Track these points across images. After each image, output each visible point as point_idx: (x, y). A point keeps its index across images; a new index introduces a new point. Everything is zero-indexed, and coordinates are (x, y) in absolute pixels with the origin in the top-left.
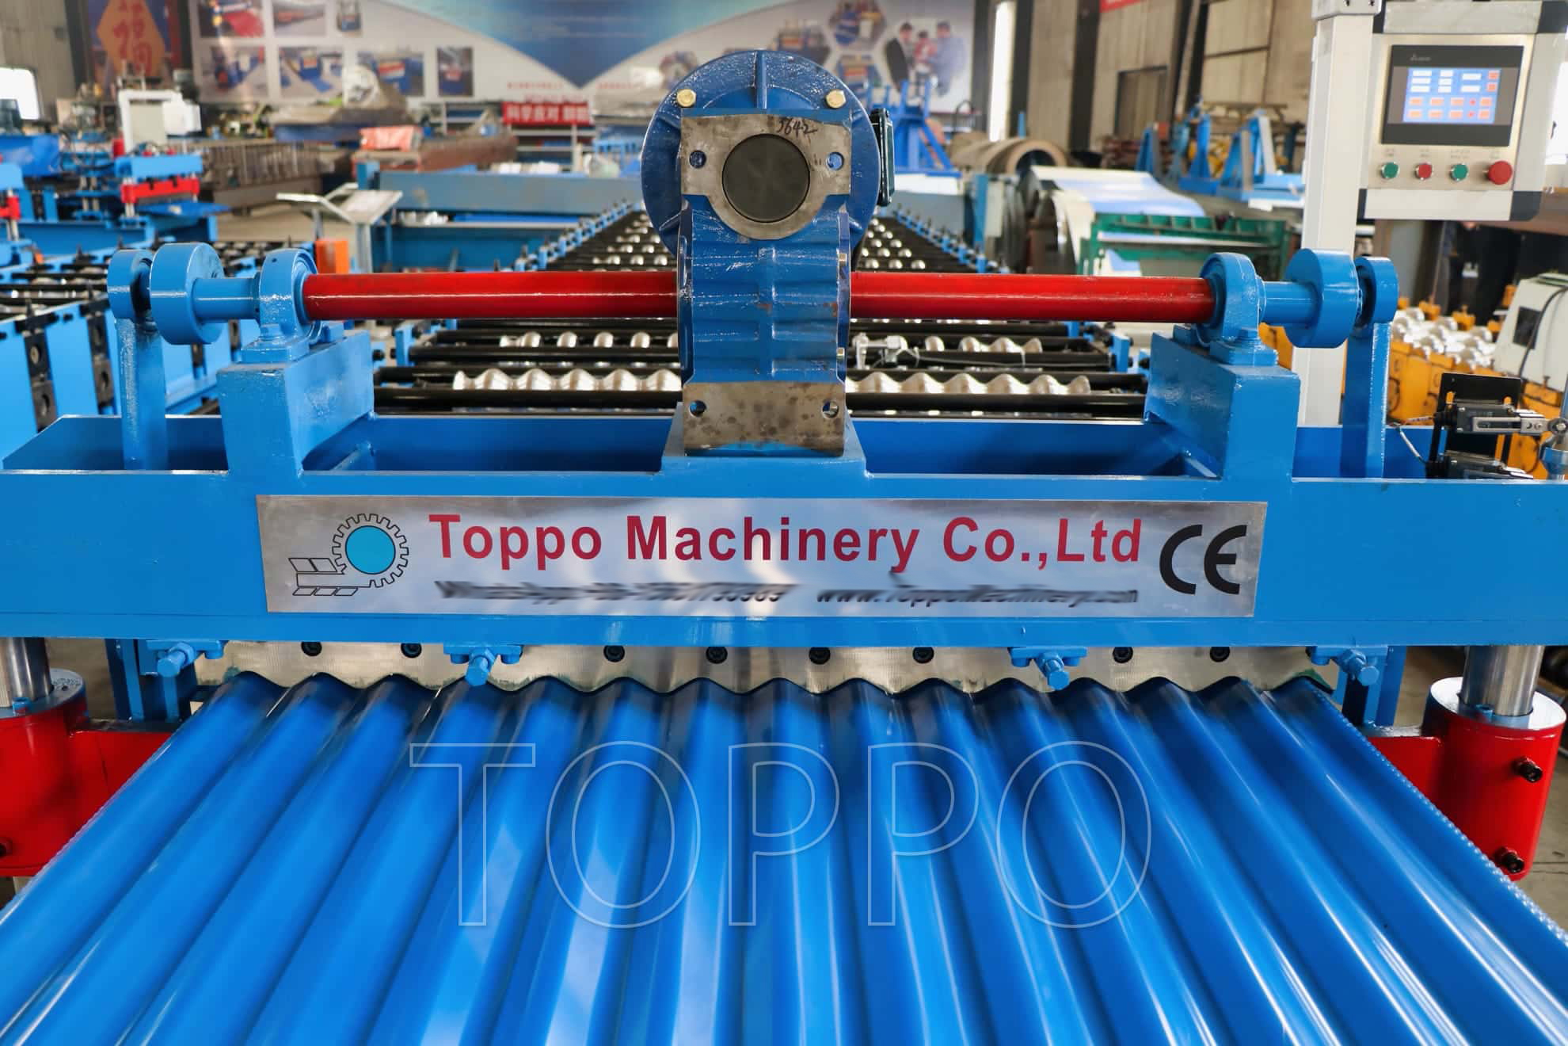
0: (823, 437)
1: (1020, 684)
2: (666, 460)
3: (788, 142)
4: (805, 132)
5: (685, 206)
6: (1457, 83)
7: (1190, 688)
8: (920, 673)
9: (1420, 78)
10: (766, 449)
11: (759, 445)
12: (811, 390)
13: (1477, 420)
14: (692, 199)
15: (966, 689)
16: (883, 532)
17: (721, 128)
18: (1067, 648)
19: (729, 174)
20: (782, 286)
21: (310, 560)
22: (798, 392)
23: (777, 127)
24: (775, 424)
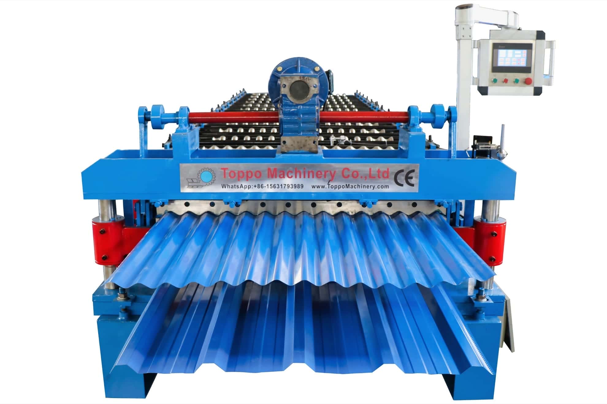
0: (313, 149)
1: (364, 213)
2: (277, 155)
3: (304, 82)
4: (308, 80)
5: (281, 96)
6: (514, 54)
7: (408, 214)
8: (339, 210)
9: (502, 53)
10: (300, 152)
11: (298, 151)
12: (310, 138)
13: (480, 146)
14: (283, 95)
15: (351, 214)
16: (327, 171)
17: (289, 79)
18: (373, 200)
19: (292, 89)
20: (303, 114)
21: (192, 179)
22: (307, 139)
23: (302, 79)
24: (302, 146)
